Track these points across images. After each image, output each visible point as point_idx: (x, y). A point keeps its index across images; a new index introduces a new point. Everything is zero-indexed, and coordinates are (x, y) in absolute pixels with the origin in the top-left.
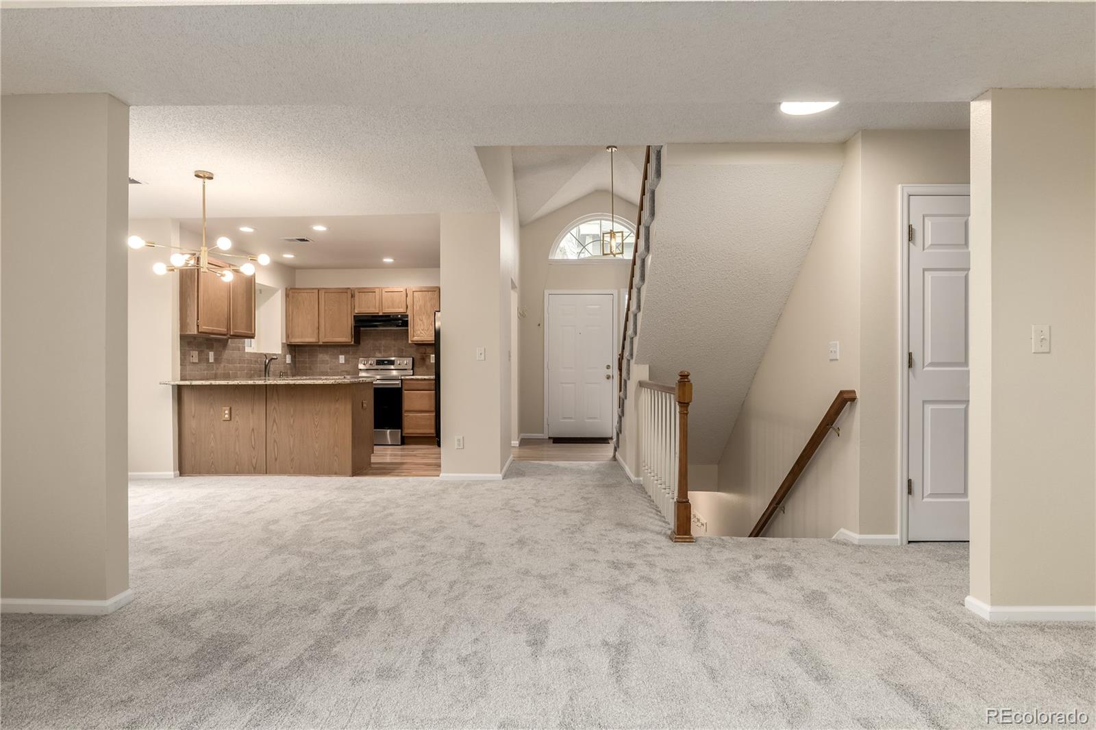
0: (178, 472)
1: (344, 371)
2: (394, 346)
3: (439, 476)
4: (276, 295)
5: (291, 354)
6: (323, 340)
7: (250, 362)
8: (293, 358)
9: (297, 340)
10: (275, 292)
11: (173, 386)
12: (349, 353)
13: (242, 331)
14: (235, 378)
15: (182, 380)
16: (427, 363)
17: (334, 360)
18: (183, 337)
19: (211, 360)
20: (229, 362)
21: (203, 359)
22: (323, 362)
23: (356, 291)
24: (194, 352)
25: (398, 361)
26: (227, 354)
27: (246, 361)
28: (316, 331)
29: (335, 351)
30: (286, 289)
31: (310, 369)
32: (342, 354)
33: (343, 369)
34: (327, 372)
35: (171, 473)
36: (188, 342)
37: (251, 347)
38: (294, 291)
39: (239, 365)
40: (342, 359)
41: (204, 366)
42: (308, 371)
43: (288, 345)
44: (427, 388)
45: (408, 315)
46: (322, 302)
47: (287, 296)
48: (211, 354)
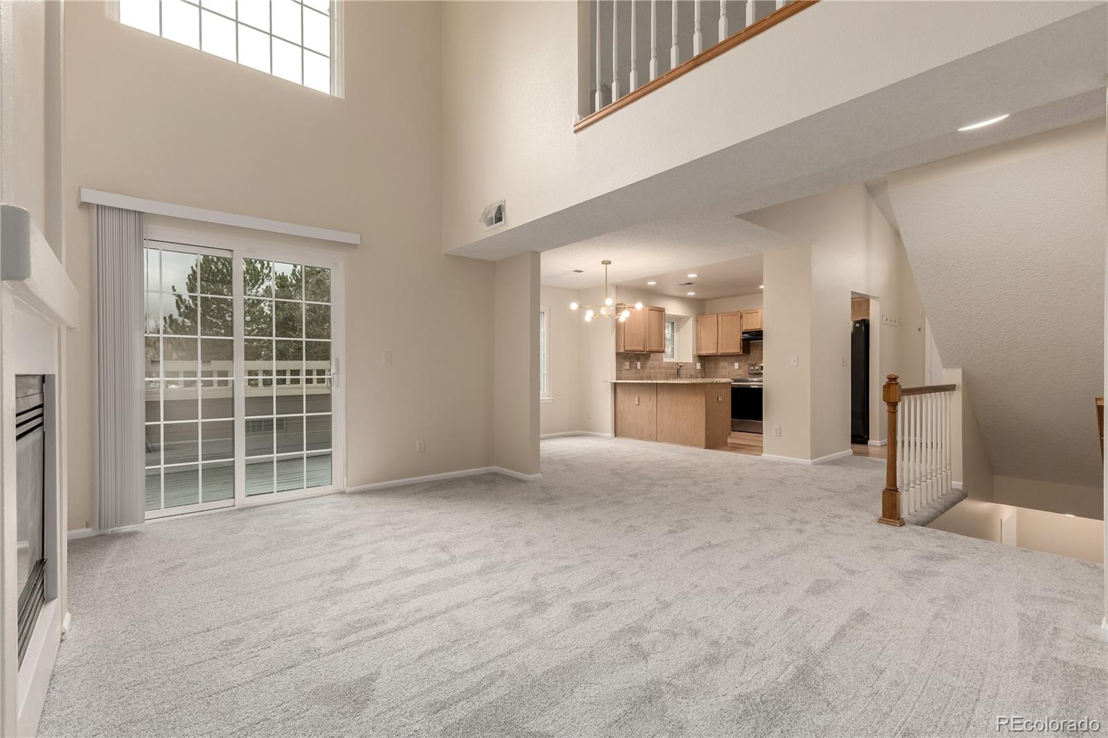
0: (614, 435)
1: (738, 375)
3: (761, 455)
4: (688, 323)
5: (700, 362)
6: (721, 351)
7: (668, 368)
8: (703, 366)
9: (703, 353)
10: (688, 320)
11: (612, 383)
12: (740, 360)
13: (655, 348)
14: (656, 379)
15: (617, 379)
17: (731, 366)
18: (618, 354)
19: (639, 367)
20: (651, 368)
21: (633, 367)
22: (723, 368)
23: (743, 313)
24: (626, 362)
26: (650, 363)
27: (664, 368)
28: (716, 345)
29: (732, 360)
30: (697, 316)
31: (715, 373)
32: (735, 361)
33: (737, 373)
34: (726, 375)
35: (610, 434)
36: (622, 356)
37: (666, 359)
38: (701, 316)
39: (658, 370)
40: (736, 365)
41: (634, 371)
42: (713, 375)
43: (697, 356)
46: (720, 323)
47: (697, 321)
48: (639, 364)
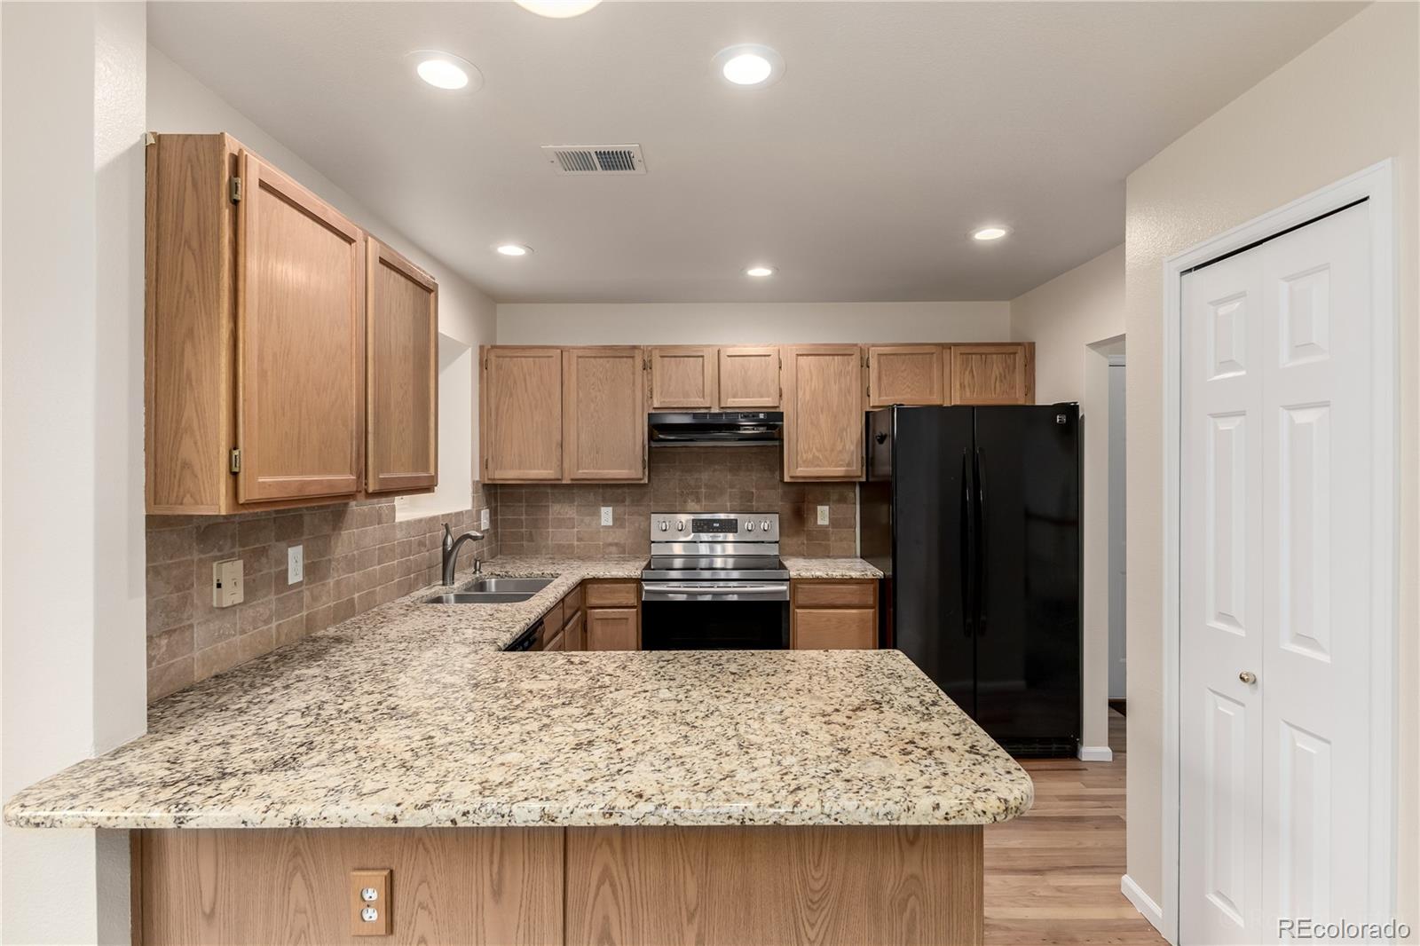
1: (611, 545)
2: (732, 487)
4: (466, 352)
5: (489, 506)
7: (407, 548)
8: (498, 517)
10: (462, 353)
11: (104, 835)
12: (623, 501)
13: (401, 473)
16: (809, 526)
17: (587, 519)
18: (158, 526)
19: (295, 574)
20: (351, 564)
21: (263, 580)
22: (561, 523)
23: (656, 354)
24: (227, 566)
25: (745, 522)
26: (348, 540)
27: (398, 551)
28: (557, 455)
29: (592, 497)
30: (482, 348)
31: (531, 539)
32: (606, 503)
33: (610, 540)
34: (567, 545)
38: (500, 352)
39: (378, 567)
40: (607, 515)
41: (266, 605)
42: (525, 543)
43: (484, 485)
44: (856, 601)
45: (782, 414)
46: (572, 382)
47: (484, 364)
48: (295, 557)
